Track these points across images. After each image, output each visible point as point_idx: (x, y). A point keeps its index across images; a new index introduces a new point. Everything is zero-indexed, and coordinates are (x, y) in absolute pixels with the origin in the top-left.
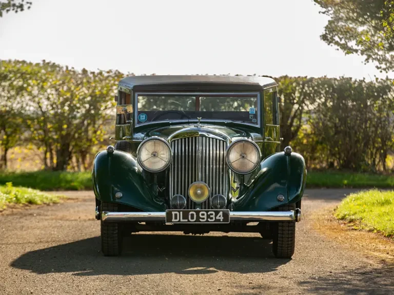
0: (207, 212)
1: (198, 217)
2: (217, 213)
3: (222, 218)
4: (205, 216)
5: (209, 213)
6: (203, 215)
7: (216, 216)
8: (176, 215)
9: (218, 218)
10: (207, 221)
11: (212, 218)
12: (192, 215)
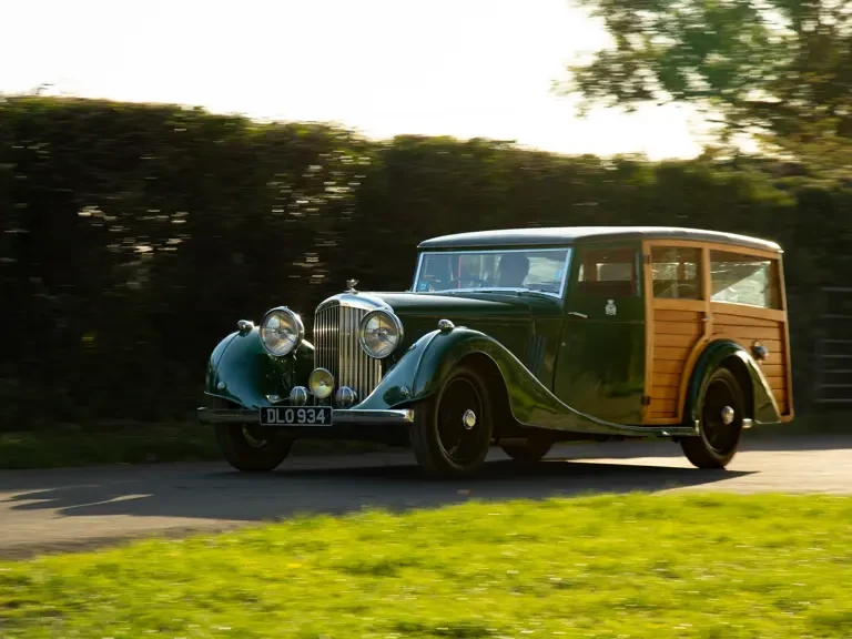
0: (306, 409)
1: (296, 418)
2: (317, 411)
3: (323, 419)
4: (304, 416)
5: (309, 411)
6: (302, 413)
7: (316, 415)
8: (271, 413)
9: (318, 418)
10: (306, 422)
11: (311, 419)
12: (290, 414)
